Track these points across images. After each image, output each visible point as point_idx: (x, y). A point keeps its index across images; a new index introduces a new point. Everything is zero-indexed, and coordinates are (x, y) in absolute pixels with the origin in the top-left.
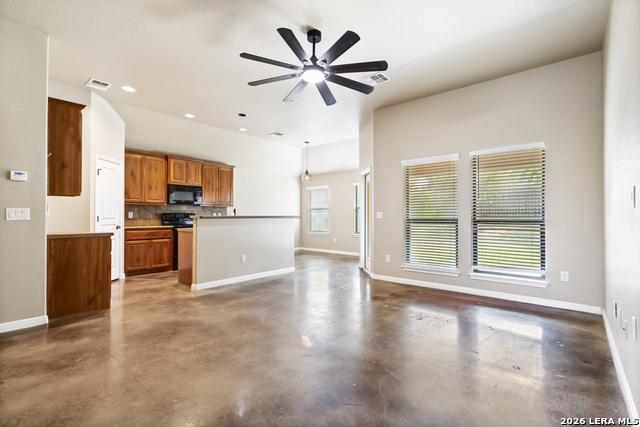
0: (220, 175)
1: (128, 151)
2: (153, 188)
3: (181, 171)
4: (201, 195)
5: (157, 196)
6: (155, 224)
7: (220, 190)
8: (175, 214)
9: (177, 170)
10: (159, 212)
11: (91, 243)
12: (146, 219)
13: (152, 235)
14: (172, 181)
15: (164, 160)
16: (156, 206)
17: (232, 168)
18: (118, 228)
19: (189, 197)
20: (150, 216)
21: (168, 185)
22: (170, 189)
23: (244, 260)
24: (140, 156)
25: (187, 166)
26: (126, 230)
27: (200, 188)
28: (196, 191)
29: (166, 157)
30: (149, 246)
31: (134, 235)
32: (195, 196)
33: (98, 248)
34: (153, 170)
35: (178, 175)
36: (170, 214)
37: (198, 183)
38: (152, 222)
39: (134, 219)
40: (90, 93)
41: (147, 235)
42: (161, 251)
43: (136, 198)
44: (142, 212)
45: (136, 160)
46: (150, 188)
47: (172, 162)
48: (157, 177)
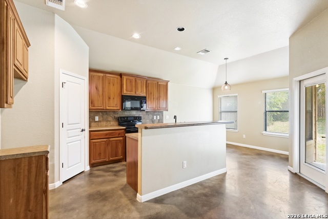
0: (158, 87)
1: (91, 70)
2: (112, 98)
3: (131, 85)
4: (146, 103)
5: (115, 104)
6: (113, 126)
7: (159, 99)
8: (127, 117)
9: (129, 84)
10: (117, 116)
11: (19, 165)
12: (107, 121)
13: (110, 134)
14: (125, 92)
15: (119, 77)
16: (114, 112)
17: (167, 82)
18: (83, 130)
19: (137, 104)
20: (110, 119)
21: (122, 96)
22: (124, 98)
23: (185, 166)
24: (102, 75)
25: (136, 81)
26: (90, 131)
27: (145, 98)
28: (142, 100)
29: (121, 75)
30: (107, 144)
31: (97, 135)
32: (141, 103)
33: (29, 171)
34: (111, 84)
35: (129, 88)
36: (124, 117)
37: (143, 94)
38: (112, 123)
39: (99, 121)
40: (54, 16)
41: (106, 135)
42: (117, 147)
43: (99, 105)
44: (105, 116)
45: (99, 76)
46: (109, 98)
47: (125, 78)
48: (114, 90)
